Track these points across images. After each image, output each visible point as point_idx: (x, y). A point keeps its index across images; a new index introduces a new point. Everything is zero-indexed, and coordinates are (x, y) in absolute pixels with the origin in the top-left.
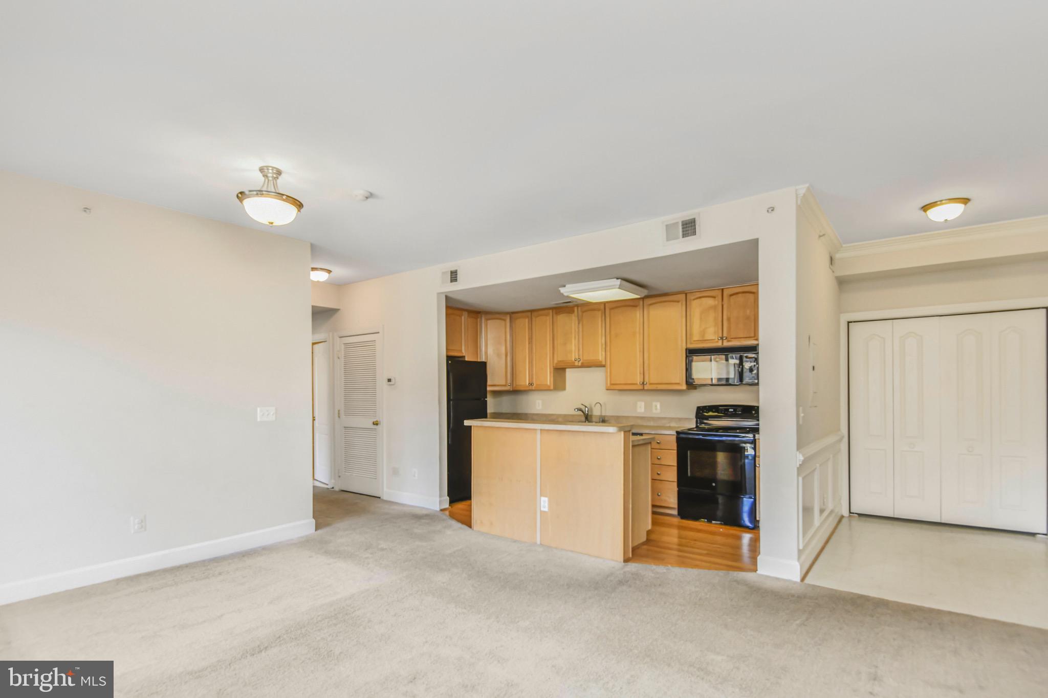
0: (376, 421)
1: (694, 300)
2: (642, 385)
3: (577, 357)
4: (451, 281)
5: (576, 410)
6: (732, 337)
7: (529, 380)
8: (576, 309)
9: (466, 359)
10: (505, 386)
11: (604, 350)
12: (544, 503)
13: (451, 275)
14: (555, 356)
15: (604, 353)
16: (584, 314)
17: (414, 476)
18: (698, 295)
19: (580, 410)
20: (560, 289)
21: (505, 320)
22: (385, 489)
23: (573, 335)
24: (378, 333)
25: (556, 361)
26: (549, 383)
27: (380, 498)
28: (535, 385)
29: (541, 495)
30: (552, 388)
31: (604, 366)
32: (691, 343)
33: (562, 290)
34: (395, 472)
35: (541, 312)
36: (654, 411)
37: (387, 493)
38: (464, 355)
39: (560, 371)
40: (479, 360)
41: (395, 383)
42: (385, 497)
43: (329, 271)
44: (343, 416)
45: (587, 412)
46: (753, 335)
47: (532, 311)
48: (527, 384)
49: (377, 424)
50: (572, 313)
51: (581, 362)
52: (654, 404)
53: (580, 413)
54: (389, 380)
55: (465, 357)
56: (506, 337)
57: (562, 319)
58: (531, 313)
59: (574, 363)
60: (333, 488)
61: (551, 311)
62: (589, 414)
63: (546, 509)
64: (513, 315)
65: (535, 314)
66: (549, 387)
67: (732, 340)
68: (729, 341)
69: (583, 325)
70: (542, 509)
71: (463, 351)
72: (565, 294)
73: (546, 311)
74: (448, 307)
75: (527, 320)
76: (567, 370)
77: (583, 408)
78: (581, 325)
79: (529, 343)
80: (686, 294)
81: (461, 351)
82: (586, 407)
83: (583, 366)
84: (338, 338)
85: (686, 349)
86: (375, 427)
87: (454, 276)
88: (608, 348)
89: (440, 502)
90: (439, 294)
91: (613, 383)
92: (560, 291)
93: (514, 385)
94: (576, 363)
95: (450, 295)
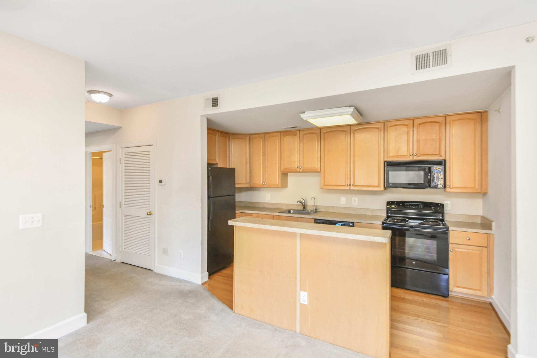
0: (150, 212)
1: (390, 127)
2: (349, 187)
3: (299, 166)
4: (213, 106)
5: (298, 202)
6: (420, 154)
7: (263, 181)
8: (298, 132)
9: (219, 166)
10: (245, 184)
11: (319, 161)
12: (304, 297)
13: (212, 102)
14: (283, 164)
15: (319, 163)
16: (304, 136)
17: (180, 256)
18: (394, 123)
19: (300, 202)
20: (301, 114)
21: (245, 139)
22: (156, 264)
23: (296, 150)
24: (152, 145)
25: (283, 168)
26: (278, 184)
27: (152, 270)
28: (267, 184)
29: (300, 290)
30: (280, 186)
31: (320, 172)
32: (388, 158)
33: (302, 116)
34: (165, 251)
35: (272, 134)
36: (353, 204)
37: (158, 268)
38: (217, 163)
39: (284, 174)
40: (228, 167)
41: (165, 184)
42: (156, 270)
43: (111, 95)
44: (123, 206)
45: (304, 203)
46: (438, 153)
47: (265, 134)
48: (262, 183)
49: (150, 214)
50: (295, 135)
51: (302, 169)
52: (353, 198)
53: (300, 204)
54: (161, 182)
55: (218, 164)
56: (246, 151)
57: (287, 140)
58: (265, 136)
59: (297, 169)
60: (115, 260)
61: (279, 134)
62: (306, 204)
63: (306, 303)
64: (251, 136)
65: (267, 135)
66: (278, 185)
67: (421, 156)
68: (418, 157)
69: (303, 143)
70: (302, 302)
71: (217, 160)
72: (304, 119)
73: (276, 134)
74: (208, 129)
75: (262, 140)
76: (289, 174)
77: (302, 200)
78: (302, 144)
79: (263, 156)
80: (384, 123)
81: (215, 160)
82: (303, 200)
83: (303, 172)
84: (120, 148)
85: (384, 162)
86: (149, 216)
87: (215, 102)
88: (322, 160)
89: (202, 277)
90: (202, 116)
91: (326, 184)
92: (300, 116)
93: (252, 184)
94: (298, 170)
95: (210, 117)
